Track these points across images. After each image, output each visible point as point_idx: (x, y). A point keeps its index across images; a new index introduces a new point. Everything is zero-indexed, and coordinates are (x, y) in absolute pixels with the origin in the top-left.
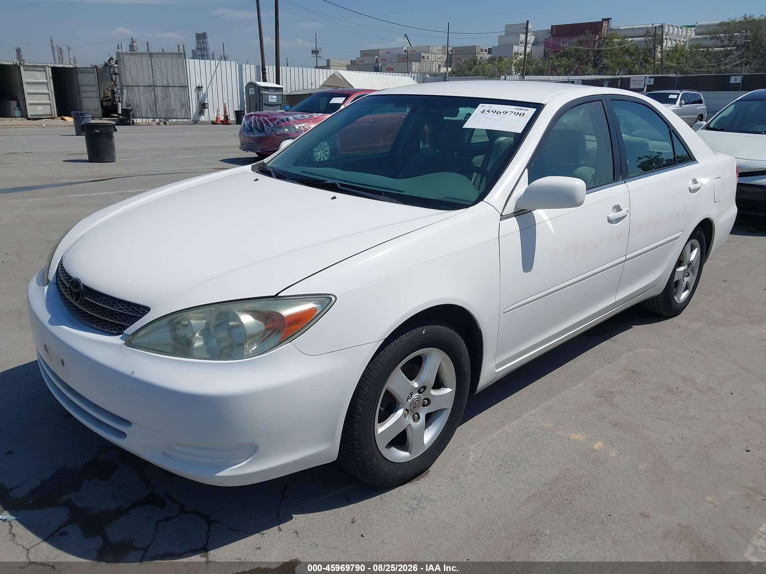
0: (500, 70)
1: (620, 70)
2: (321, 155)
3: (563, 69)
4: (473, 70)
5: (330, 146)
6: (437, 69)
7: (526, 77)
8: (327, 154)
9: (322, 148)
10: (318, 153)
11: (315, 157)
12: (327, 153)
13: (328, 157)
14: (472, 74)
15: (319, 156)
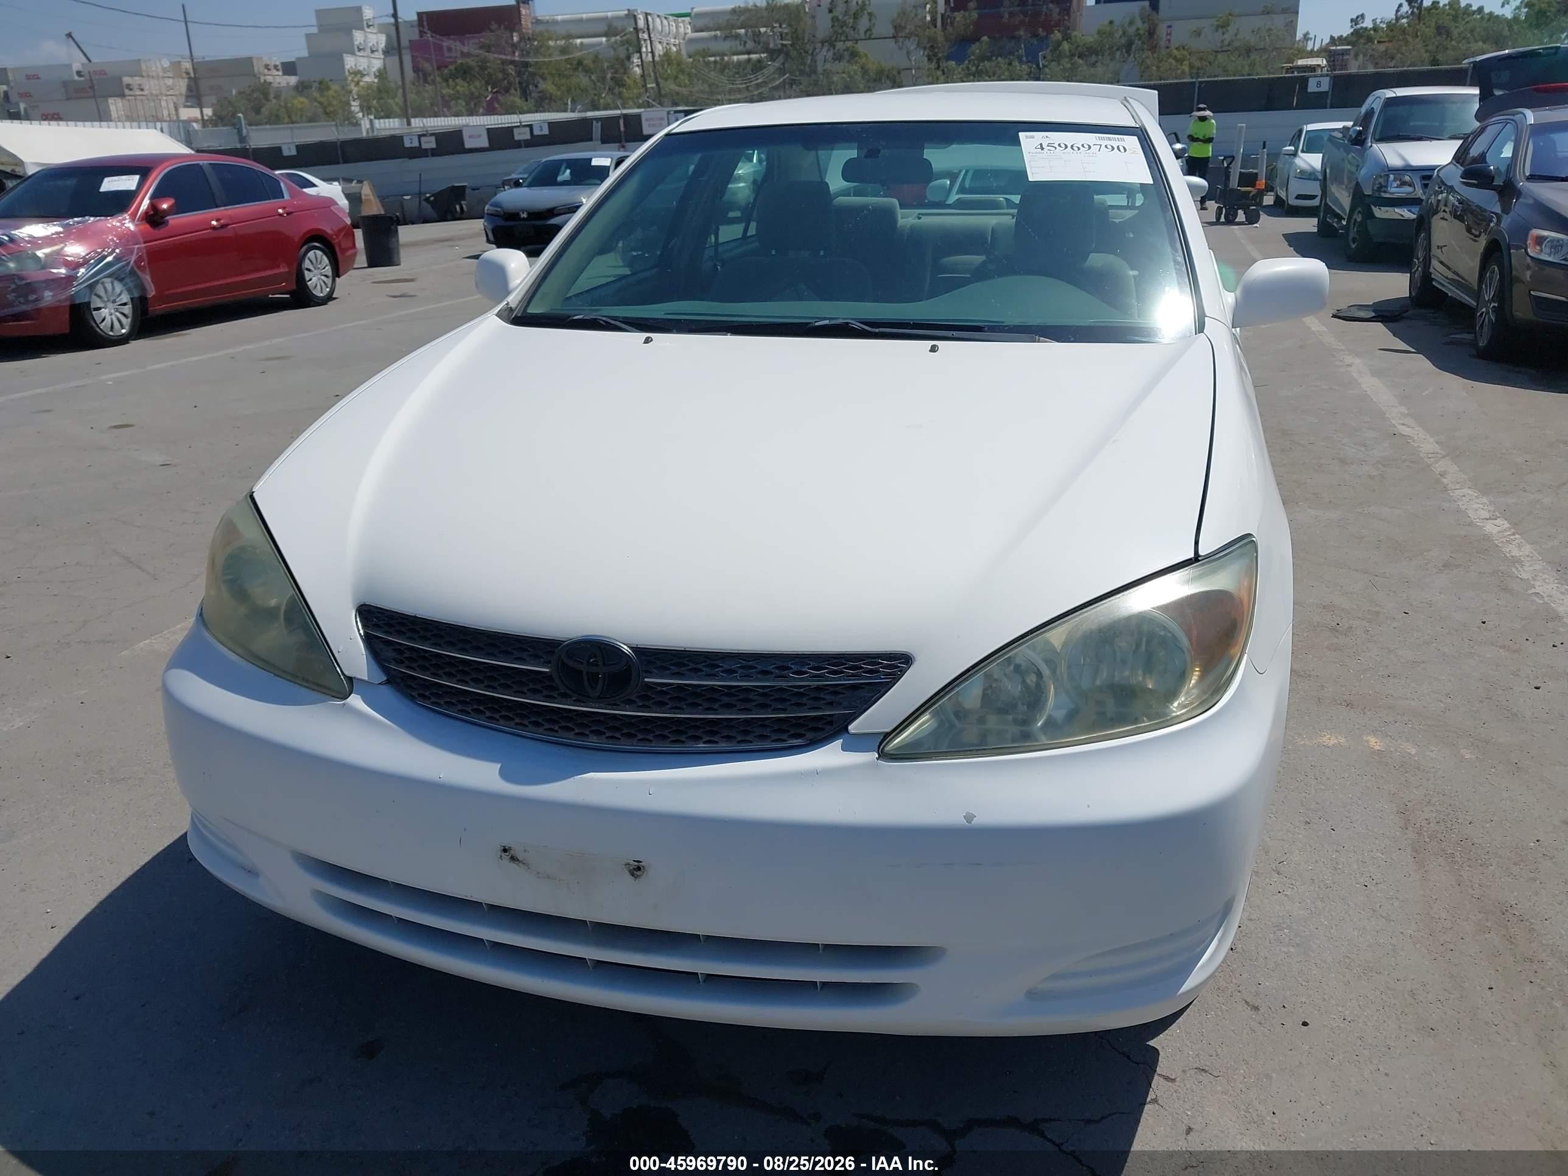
0: (328, 110)
1: (573, 101)
2: (113, 317)
3: (464, 104)
4: (265, 111)
5: (129, 291)
6: (173, 112)
7: (413, 120)
8: (126, 312)
9: (112, 299)
10: (105, 312)
11: (98, 322)
12: (127, 310)
13: (129, 320)
14: (265, 120)
15: (108, 319)
